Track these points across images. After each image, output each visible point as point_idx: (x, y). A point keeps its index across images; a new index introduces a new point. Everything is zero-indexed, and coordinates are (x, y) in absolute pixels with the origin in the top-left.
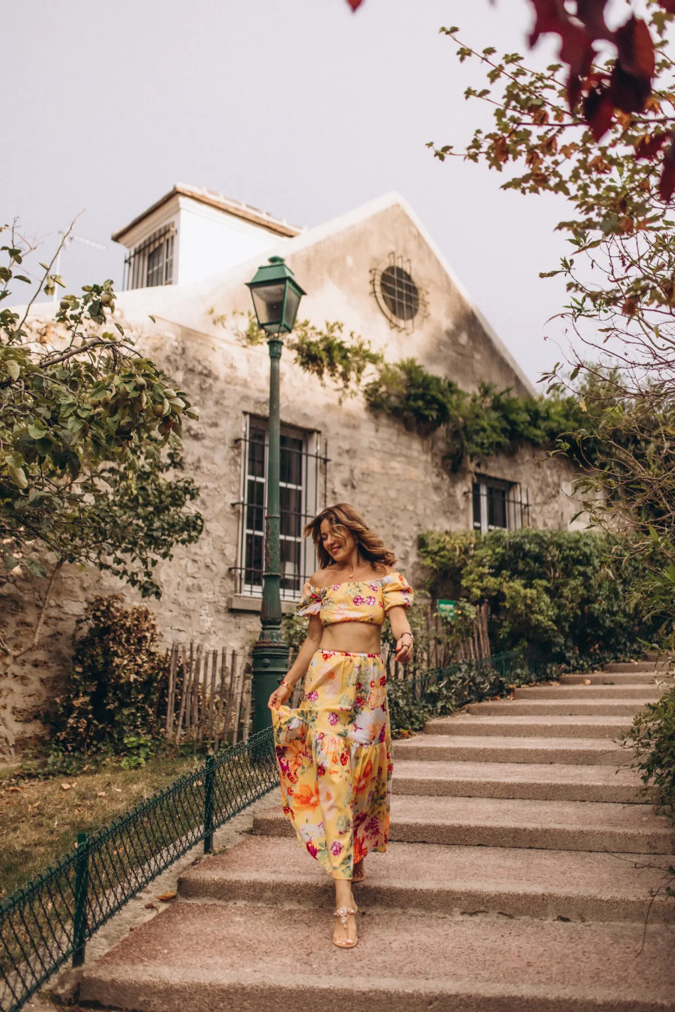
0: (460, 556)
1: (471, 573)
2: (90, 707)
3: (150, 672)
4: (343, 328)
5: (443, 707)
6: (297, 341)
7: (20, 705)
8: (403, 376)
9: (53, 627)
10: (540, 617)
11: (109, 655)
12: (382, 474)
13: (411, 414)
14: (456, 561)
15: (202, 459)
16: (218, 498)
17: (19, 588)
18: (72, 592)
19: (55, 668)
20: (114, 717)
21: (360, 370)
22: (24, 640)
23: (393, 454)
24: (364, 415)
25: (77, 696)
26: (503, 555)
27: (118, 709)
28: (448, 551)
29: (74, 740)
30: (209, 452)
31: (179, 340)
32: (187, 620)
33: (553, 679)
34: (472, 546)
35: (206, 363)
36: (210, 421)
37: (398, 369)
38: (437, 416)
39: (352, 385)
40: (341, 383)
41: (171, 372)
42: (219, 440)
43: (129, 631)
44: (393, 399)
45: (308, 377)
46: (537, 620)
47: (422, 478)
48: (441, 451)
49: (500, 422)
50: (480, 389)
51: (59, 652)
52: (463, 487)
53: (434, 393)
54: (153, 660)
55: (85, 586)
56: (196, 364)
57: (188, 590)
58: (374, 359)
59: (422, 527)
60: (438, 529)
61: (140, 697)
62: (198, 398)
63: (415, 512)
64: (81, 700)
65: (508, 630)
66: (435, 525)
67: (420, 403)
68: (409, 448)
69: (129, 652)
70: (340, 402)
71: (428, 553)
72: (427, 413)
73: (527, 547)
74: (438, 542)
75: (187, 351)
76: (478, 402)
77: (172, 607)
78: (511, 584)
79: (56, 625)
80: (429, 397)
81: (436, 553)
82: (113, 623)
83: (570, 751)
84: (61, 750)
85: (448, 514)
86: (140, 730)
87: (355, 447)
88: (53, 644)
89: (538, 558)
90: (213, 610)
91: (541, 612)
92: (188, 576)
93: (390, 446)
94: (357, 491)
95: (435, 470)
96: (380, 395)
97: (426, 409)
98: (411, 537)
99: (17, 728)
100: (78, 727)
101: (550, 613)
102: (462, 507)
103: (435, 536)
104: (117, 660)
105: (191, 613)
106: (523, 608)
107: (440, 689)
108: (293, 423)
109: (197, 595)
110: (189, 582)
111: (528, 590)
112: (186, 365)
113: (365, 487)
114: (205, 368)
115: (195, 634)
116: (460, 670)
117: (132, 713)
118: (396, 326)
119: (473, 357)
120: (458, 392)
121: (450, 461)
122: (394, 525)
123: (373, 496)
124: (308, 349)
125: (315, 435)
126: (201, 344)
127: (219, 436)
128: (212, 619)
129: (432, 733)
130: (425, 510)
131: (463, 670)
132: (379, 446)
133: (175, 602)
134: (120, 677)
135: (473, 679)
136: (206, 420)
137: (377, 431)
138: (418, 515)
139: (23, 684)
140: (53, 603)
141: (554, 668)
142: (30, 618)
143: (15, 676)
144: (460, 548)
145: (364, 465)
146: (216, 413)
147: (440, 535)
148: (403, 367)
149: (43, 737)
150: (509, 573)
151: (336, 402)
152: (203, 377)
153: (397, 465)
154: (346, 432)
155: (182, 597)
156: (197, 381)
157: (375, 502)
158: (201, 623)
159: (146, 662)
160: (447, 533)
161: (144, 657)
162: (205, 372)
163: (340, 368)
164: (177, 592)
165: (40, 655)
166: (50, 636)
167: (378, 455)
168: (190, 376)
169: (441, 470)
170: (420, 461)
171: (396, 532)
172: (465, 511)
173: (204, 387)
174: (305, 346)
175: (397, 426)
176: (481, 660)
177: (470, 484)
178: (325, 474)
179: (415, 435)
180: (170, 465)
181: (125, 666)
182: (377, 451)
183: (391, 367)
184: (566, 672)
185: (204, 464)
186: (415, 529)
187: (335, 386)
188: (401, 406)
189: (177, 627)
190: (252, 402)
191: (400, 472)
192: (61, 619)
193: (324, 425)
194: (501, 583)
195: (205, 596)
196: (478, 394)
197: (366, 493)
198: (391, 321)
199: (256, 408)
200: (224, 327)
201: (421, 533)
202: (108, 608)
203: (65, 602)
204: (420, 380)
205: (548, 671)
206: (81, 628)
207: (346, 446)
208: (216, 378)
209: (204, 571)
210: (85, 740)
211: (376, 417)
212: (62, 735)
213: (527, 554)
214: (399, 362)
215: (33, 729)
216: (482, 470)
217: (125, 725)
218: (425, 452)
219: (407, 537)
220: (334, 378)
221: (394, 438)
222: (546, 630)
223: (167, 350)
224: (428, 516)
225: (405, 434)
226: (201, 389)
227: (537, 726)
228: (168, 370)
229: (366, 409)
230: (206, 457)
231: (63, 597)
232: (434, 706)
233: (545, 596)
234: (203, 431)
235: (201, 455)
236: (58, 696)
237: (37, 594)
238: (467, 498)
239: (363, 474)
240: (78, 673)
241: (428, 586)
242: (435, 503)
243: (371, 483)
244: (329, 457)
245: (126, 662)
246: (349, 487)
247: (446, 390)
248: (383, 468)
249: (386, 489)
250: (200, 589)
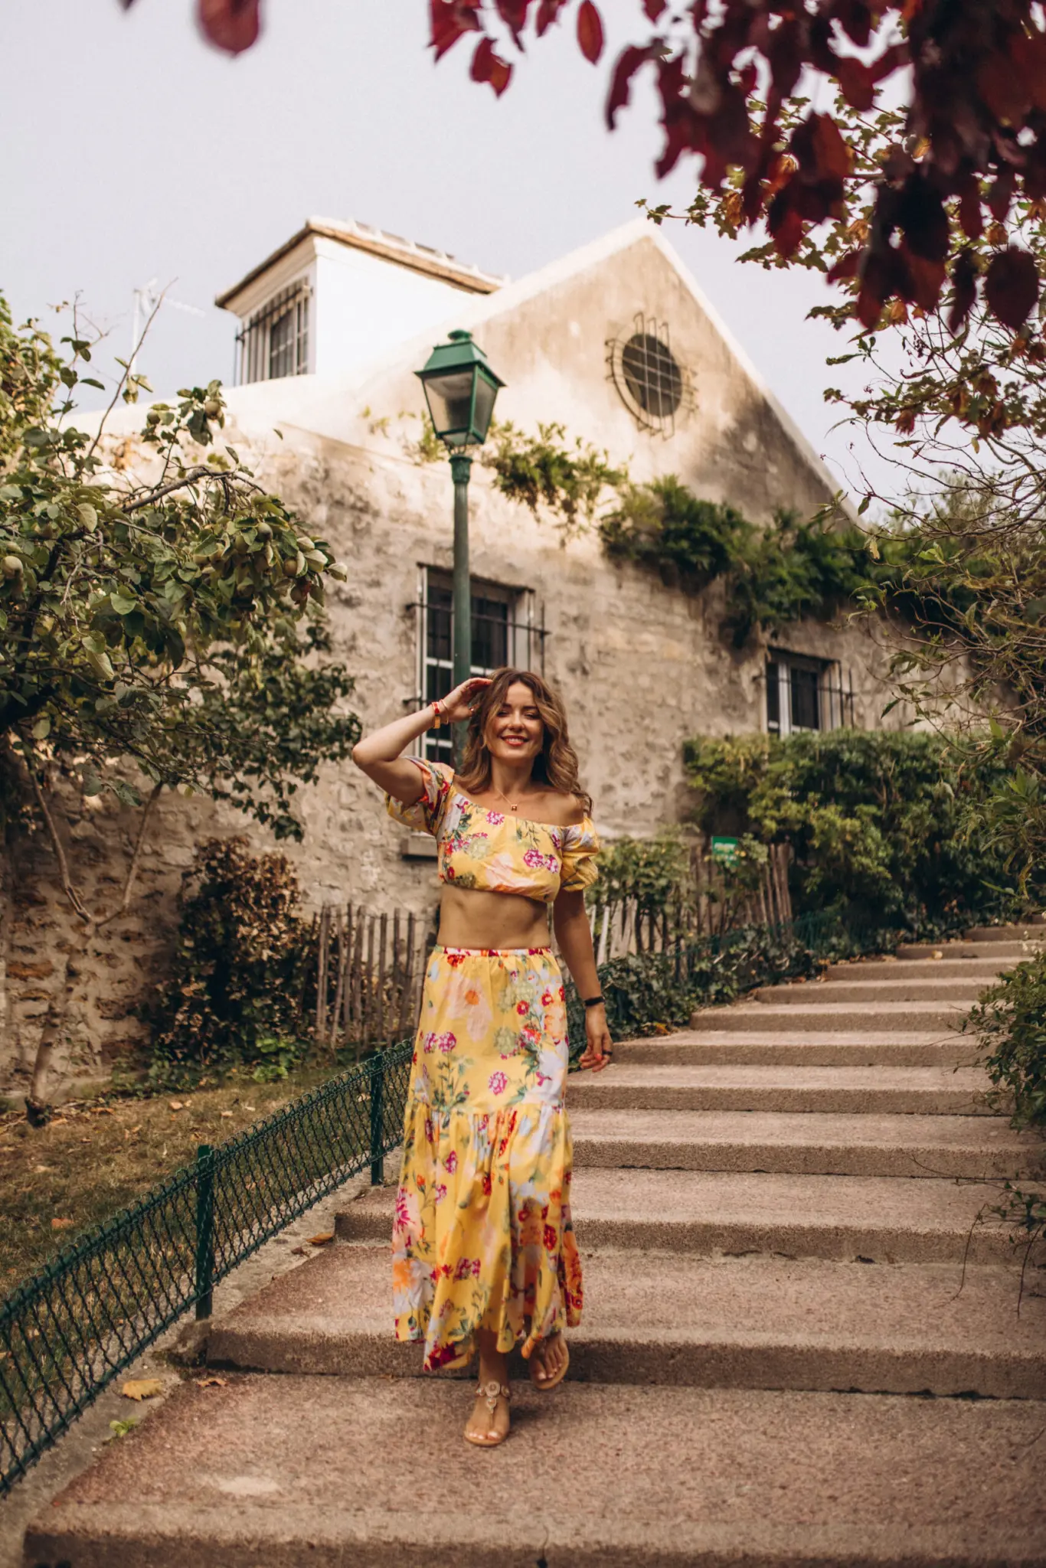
0: (745, 771)
1: (762, 797)
2: (207, 997)
3: (290, 946)
4: (564, 433)
5: (718, 992)
6: (496, 454)
7: (107, 995)
8: (659, 503)
9: (150, 884)
10: (865, 861)
11: (231, 922)
12: (629, 652)
13: (671, 562)
14: (741, 780)
15: (358, 635)
16: (383, 692)
17: (99, 828)
18: (175, 832)
19: (154, 944)
20: (241, 1010)
21: (592, 495)
22: (108, 902)
23: (644, 623)
24: (599, 564)
25: (187, 982)
26: (811, 769)
27: (247, 999)
28: (729, 765)
29: (185, 1044)
30: (368, 624)
31: (320, 457)
32: (342, 872)
33: (886, 952)
34: (766, 757)
35: (360, 492)
36: (368, 579)
37: (651, 494)
38: (710, 564)
39: (580, 518)
40: (563, 517)
41: (310, 506)
42: (383, 606)
43: (258, 887)
44: (643, 538)
45: (514, 508)
46: (862, 865)
47: (689, 657)
48: (717, 615)
49: (807, 569)
50: (776, 520)
51: (159, 920)
52: (751, 670)
53: (706, 528)
54: (294, 930)
55: (194, 823)
56: (346, 493)
57: (343, 828)
58: (613, 479)
59: (690, 731)
60: (713, 732)
61: (278, 982)
62: (349, 544)
63: (679, 708)
64: (194, 987)
65: (818, 880)
66: (708, 727)
67: (685, 544)
68: (669, 611)
69: (259, 918)
70: (563, 544)
71: (699, 769)
72: (694, 559)
73: (846, 756)
74: (714, 751)
75: (332, 474)
76: (774, 539)
77: (320, 852)
78: (822, 812)
79: (153, 881)
80: (698, 535)
81: (711, 769)
82: (236, 876)
83: (898, 1047)
84: (168, 1058)
85: (730, 711)
86: (278, 1030)
87: (587, 612)
88: (149, 907)
89: (862, 773)
90: (380, 856)
91: (867, 853)
92: (342, 807)
93: (639, 609)
94: (590, 677)
95: (709, 644)
96: (624, 533)
97: (693, 553)
98: (673, 745)
99: (104, 1027)
100: (190, 1026)
101: (881, 854)
102: (750, 698)
103: (710, 744)
104: (243, 930)
105: (349, 862)
106: (840, 846)
107: (714, 967)
108: (493, 578)
109: (356, 835)
110: (344, 816)
111: (848, 821)
112: (331, 495)
113: (602, 672)
114: (360, 498)
115: (355, 891)
116: (745, 939)
117: (267, 1006)
118: (647, 426)
119: (766, 471)
120: (743, 525)
121: (731, 631)
122: (647, 728)
123: (614, 685)
124: (514, 466)
125: (527, 596)
126: (353, 463)
127: (382, 599)
128: (378, 870)
129: (703, 1029)
130: (693, 705)
131: (749, 938)
132: (623, 610)
133: (325, 846)
134: (247, 953)
135: (764, 952)
136: (363, 577)
137: (620, 587)
138: (683, 713)
139: (110, 965)
140: (147, 849)
141: (888, 936)
142: (117, 870)
143: (98, 954)
144: (746, 761)
145: (601, 639)
146: (378, 566)
147: (717, 742)
148: (657, 490)
149: (141, 1041)
150: (818, 796)
151: (555, 544)
152: (356, 513)
153: (650, 639)
154: (574, 590)
155: (335, 839)
156: (348, 519)
157: (616, 693)
158: (363, 876)
159: (285, 932)
160: (727, 738)
161: (281, 925)
162: (360, 504)
163: (562, 494)
164: (327, 831)
165: (133, 924)
166: (147, 897)
167: (622, 624)
168: (337, 511)
169: (719, 645)
170: (685, 631)
171: (651, 738)
172: (755, 705)
173: (358, 527)
174: (508, 461)
175: (649, 579)
176: (779, 924)
177: (762, 665)
178: (542, 653)
179: (678, 591)
180: (311, 645)
181: (255, 938)
182: (621, 617)
183: (640, 489)
184: (907, 941)
185: (361, 642)
186: (679, 733)
187: (556, 520)
188: (655, 549)
189: (328, 883)
190: (431, 548)
191: (655, 648)
192: (160, 872)
193: (539, 580)
194: (807, 812)
195: (367, 836)
196: (773, 526)
197: (604, 680)
198: (638, 419)
199: (436, 557)
200: (386, 436)
201: (688, 739)
202: (227, 855)
203: (165, 848)
204: (684, 508)
205: (879, 940)
206: (189, 885)
207: (573, 611)
208: (376, 514)
209: (365, 799)
210: (200, 1044)
211: (618, 566)
212: (168, 1037)
213: (846, 767)
214: (651, 481)
215: (127, 1028)
216: (781, 643)
217: (258, 1021)
218: (693, 617)
219: (667, 745)
220: (553, 508)
221: (646, 598)
222: (875, 879)
223: (303, 474)
224: (698, 714)
225: (661, 591)
226: (355, 531)
227: (855, 1015)
228: (305, 503)
229: (603, 555)
230: (364, 632)
231: (161, 841)
232: (706, 990)
233: (873, 829)
234: (358, 594)
235: (357, 629)
236: (160, 982)
237: (124, 837)
238: (758, 685)
239: (599, 652)
240: (187, 949)
241: (699, 819)
242: (708, 694)
243: (613, 666)
244: (547, 628)
245: (255, 932)
246: (578, 673)
247: (723, 523)
248: (629, 642)
249: (634, 674)
250: (360, 828)
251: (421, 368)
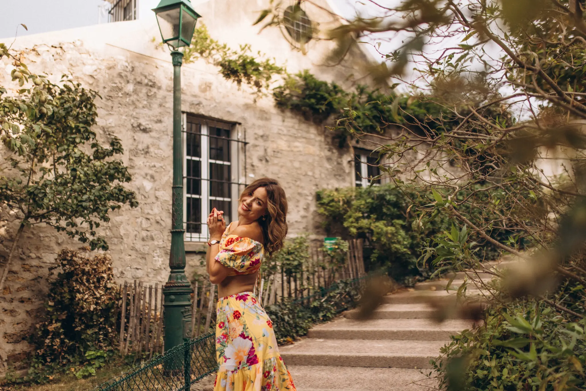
0: (343, 205)
1: (350, 217)
2: (62, 330)
3: (107, 302)
4: (252, 48)
5: (324, 316)
6: (220, 60)
7: (10, 330)
8: (302, 83)
9: (35, 273)
10: (398, 246)
11: (72, 291)
12: (288, 151)
13: (308, 109)
14: (341, 209)
15: (150, 146)
17: (6, 246)
18: (49, 246)
19: (37, 303)
20: (81, 335)
21: (268, 78)
22: (11, 284)
23: (296, 137)
24: (274, 111)
25: (51, 323)
26: (372, 203)
27: (83, 331)
28: (336, 202)
29: (51, 354)
30: (155, 141)
31: (129, 61)
32: (143, 261)
33: (410, 287)
34: (353, 197)
35: (151, 77)
36: (155, 119)
37: (298, 78)
38: (326, 109)
39: (263, 89)
40: (255, 89)
41: (123, 84)
42: (163, 132)
43: (88, 274)
44: (294, 98)
45: (230, 83)
46: (396, 248)
47: (318, 152)
48: (331, 133)
49: (372, 111)
50: (357, 89)
51: (40, 291)
52: (348, 158)
53: (322, 93)
54: (110, 293)
55: (59, 242)
56: (143, 78)
57: (143, 240)
58: (279, 71)
59: (319, 186)
60: (330, 187)
61: (102, 320)
62: (145, 102)
63: (313, 176)
64: (54, 325)
65: (376, 255)
66: (328, 184)
67: (313, 101)
68: (308, 132)
69: (89, 289)
70: (255, 101)
71: (322, 204)
72: (318, 107)
73: (388, 197)
74: (329, 196)
75: (135, 69)
76: (357, 99)
77: (130, 252)
78: (377, 224)
79: (37, 272)
80: (319, 96)
81: (327, 204)
82: (76, 269)
84: (41, 362)
85: (338, 177)
86: (102, 344)
87: (267, 133)
88: (35, 285)
89: (396, 205)
90: (163, 252)
91: (399, 242)
92: (143, 230)
93: (293, 131)
94: (270, 163)
95: (327, 147)
96: (285, 96)
97: (317, 104)
98: (311, 193)
99: (9, 347)
100: (53, 345)
101: (405, 243)
102: (347, 171)
103: (327, 193)
104: (79, 296)
105: (146, 256)
106: (385, 240)
107: (321, 303)
108: (220, 118)
109: (150, 243)
110: (144, 234)
111: (389, 228)
112: (135, 79)
113: (276, 161)
114: (150, 81)
115: (149, 270)
116: (338, 287)
117: (96, 333)
118: (295, 47)
119: (353, 68)
120: (342, 91)
121: (337, 140)
122: (298, 186)
123: (282, 167)
124: (229, 65)
125: (237, 126)
126: (147, 64)
127: (163, 129)
128: (162, 259)
129: (313, 337)
130: (320, 175)
131: (340, 287)
132: (285, 132)
133: (133, 249)
134: (83, 308)
135: (348, 293)
136: (152, 118)
137: (284, 121)
138: (316, 178)
139: (12, 316)
140: (33, 255)
141: (410, 280)
142: (16, 267)
143: (6, 310)
144: (343, 200)
145: (275, 146)
146: (160, 113)
147: (331, 191)
148: (300, 76)
149: (30, 353)
150: (375, 216)
151: (251, 102)
152: (149, 88)
153: (299, 145)
154: (261, 123)
155: (139, 245)
156: (144, 90)
157: (283, 170)
158: (154, 263)
159: (103, 295)
160: (337, 190)
161: (101, 292)
162: (150, 83)
163: (254, 78)
164: (135, 242)
165: (25, 294)
166: (33, 280)
167: (285, 138)
168: (138, 87)
169: (332, 147)
170: (316, 141)
171: (300, 191)
172: (349, 174)
173: (150, 94)
174: (227, 63)
175: (298, 117)
176: (358, 278)
177: (352, 155)
178: (245, 152)
179: (312, 123)
180: (112, 151)
181: (86, 299)
182: (284, 135)
183: (292, 76)
184: (419, 281)
185: (152, 149)
186: (314, 188)
187: (251, 91)
188: (300, 103)
189: (135, 267)
190: (188, 104)
191: (301, 149)
192: (41, 267)
193: (244, 119)
194: (371, 223)
195: (156, 243)
196: (356, 93)
197: (276, 164)
198: (292, 44)
199: (191, 108)
200: (164, 51)
201: (318, 190)
202: (72, 257)
203: (43, 255)
204: (313, 84)
205: (406, 282)
206: (52, 274)
207: (261, 133)
208: (159, 88)
209: (155, 226)
210: (60, 353)
211: (283, 111)
212: (41, 352)
213: (389, 202)
214: (297, 72)
215: (22, 347)
216: (361, 145)
217: (89, 341)
218: (320, 135)
219: (308, 194)
220: (250, 85)
221: (297, 126)
222: (404, 254)
223: (119, 68)
224: (322, 179)
225: (304, 123)
226: (148, 96)
227: (387, 331)
228: (121, 83)
229: (275, 106)
230: (153, 145)
231: (42, 251)
232: (317, 316)
233: (401, 231)
234: (150, 126)
235: (149, 144)
236: (38, 323)
237: (20, 250)
238: (351, 164)
239: (274, 152)
240: (50, 306)
241: (324, 227)
242: (327, 170)
243: (280, 158)
244: (247, 141)
245: (86, 296)
246: (264, 162)
247: (331, 91)
248: (289, 147)
249: (291, 161)
250: (152, 239)
251: (155, 7)
